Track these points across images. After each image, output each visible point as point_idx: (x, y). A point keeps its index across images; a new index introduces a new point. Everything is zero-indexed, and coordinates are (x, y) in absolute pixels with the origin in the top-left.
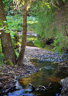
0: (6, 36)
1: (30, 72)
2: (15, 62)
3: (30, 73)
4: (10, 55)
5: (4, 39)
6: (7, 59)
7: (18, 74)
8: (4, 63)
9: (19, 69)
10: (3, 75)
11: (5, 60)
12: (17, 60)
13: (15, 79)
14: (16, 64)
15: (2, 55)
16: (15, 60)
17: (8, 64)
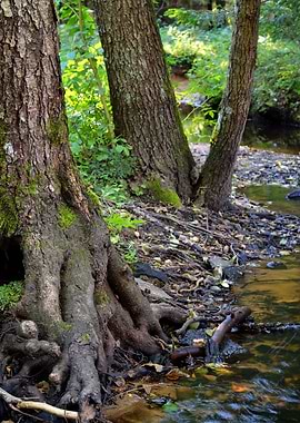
0: (142, 39)
1: (283, 242)
2: (186, 187)
3: (283, 247)
4: (160, 147)
5: (127, 55)
6: (144, 175)
7: (226, 247)
8: (133, 195)
9: (221, 226)
10: (151, 252)
11: (133, 180)
12: (197, 175)
13: (220, 272)
14: (194, 198)
15: (119, 148)
16: (189, 175)
17: (152, 197)
